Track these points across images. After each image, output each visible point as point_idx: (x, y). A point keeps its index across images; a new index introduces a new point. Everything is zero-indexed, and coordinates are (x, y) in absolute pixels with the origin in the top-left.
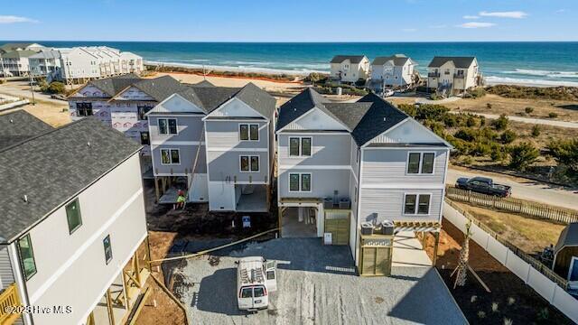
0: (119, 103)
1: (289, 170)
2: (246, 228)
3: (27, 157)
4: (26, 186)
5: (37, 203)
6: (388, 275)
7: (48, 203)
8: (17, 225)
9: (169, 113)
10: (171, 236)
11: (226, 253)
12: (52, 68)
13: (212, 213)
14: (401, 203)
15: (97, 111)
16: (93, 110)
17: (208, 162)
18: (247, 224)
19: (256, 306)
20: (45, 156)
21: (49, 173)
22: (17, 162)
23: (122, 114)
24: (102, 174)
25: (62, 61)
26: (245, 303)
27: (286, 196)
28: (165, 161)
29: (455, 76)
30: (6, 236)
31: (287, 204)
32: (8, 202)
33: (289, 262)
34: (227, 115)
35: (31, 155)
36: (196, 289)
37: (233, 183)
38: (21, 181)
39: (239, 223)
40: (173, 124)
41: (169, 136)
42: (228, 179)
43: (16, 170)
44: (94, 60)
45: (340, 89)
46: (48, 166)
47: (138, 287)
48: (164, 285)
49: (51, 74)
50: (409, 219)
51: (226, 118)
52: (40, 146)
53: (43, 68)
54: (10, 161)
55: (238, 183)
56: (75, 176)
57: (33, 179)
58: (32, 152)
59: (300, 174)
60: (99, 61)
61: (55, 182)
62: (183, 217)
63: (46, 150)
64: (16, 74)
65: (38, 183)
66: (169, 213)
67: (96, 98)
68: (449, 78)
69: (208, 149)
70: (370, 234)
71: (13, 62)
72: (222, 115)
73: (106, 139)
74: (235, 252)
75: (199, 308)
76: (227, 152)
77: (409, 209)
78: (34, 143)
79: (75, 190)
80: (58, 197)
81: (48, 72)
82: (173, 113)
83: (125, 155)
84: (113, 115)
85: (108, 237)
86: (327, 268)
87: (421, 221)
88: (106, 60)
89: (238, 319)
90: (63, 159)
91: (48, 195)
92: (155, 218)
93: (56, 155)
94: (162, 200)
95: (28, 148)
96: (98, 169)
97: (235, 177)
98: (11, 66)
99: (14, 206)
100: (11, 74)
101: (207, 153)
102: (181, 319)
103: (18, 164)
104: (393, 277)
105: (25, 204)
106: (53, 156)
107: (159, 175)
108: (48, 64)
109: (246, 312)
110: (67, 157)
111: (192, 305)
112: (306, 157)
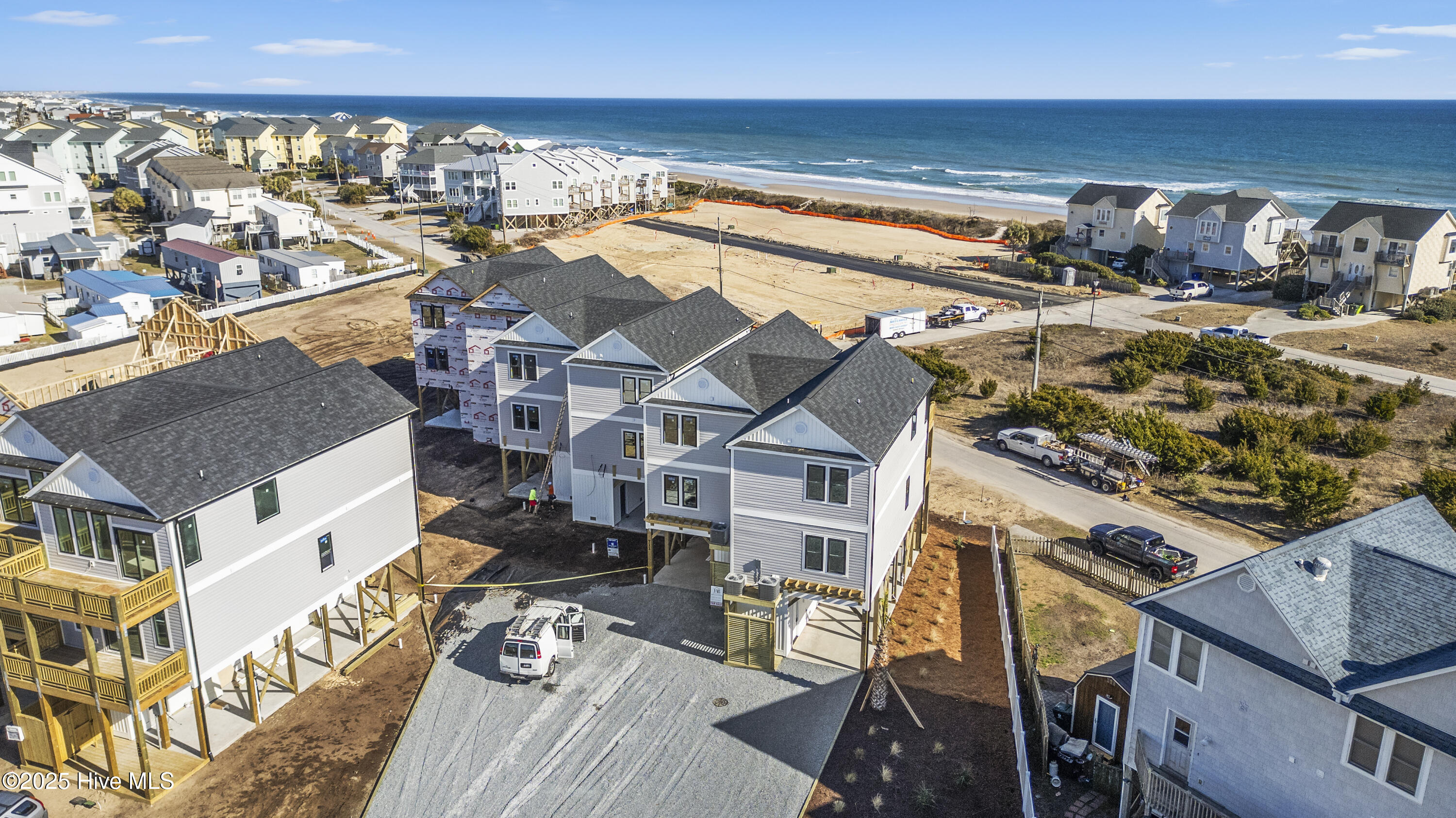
0: (479, 312)
1: (663, 468)
2: (612, 558)
3: (227, 421)
4: (210, 458)
5: (214, 480)
6: (770, 670)
7: (228, 482)
8: (181, 503)
9: (524, 344)
10: (492, 552)
11: (550, 593)
12: (484, 191)
13: (577, 525)
14: (799, 550)
15: (452, 320)
16: (446, 319)
17: (571, 437)
18: (613, 552)
19: (523, 671)
20: (251, 420)
21: (247, 445)
22: (211, 427)
23: (482, 332)
24: (322, 450)
25: (498, 179)
26: (509, 663)
27: (657, 511)
28: (519, 424)
29: (1380, 258)
30: (163, 513)
31: (660, 527)
32: (181, 476)
33: (632, 624)
34: (602, 357)
35: (233, 419)
36: (469, 637)
37: (609, 476)
38: (207, 452)
39: (602, 547)
40: (531, 362)
41: (524, 383)
42: (603, 469)
43: (206, 438)
44: (559, 177)
45: (1071, 272)
46: (250, 434)
47: (392, 619)
48: (429, 624)
49: (481, 202)
50: (810, 578)
51: (600, 363)
52: (251, 406)
53: (468, 190)
54: (203, 426)
55: (619, 477)
56: (281, 450)
57: (222, 450)
58: (236, 415)
59: (681, 476)
60: (568, 182)
61: (248, 457)
62: (528, 525)
63: (258, 411)
64: (426, 196)
65: (226, 455)
66: (512, 515)
67: (451, 299)
68: (1362, 263)
69: (572, 413)
70: (736, 594)
71: (422, 174)
72: (593, 357)
73: (357, 397)
74: (564, 595)
75: (455, 663)
76: (603, 422)
77: (812, 561)
78: (244, 403)
79: (272, 468)
80: (244, 475)
81: (477, 197)
82: (530, 344)
83: (374, 423)
84: (469, 331)
85: (328, 536)
86: (685, 642)
87: (830, 585)
88: (586, 176)
89: (496, 685)
90: (273, 427)
91: (233, 472)
92: (486, 521)
93: (268, 419)
94: (513, 493)
95: (233, 409)
96: (319, 442)
97: (614, 467)
98: (417, 180)
99: (185, 481)
100: (416, 197)
101: (570, 418)
102: (423, 671)
103: (212, 430)
104: (776, 674)
105: (200, 480)
106: (261, 421)
107: (508, 447)
108: (478, 183)
109: (509, 679)
110: (283, 422)
111: (449, 657)
112: (689, 448)
